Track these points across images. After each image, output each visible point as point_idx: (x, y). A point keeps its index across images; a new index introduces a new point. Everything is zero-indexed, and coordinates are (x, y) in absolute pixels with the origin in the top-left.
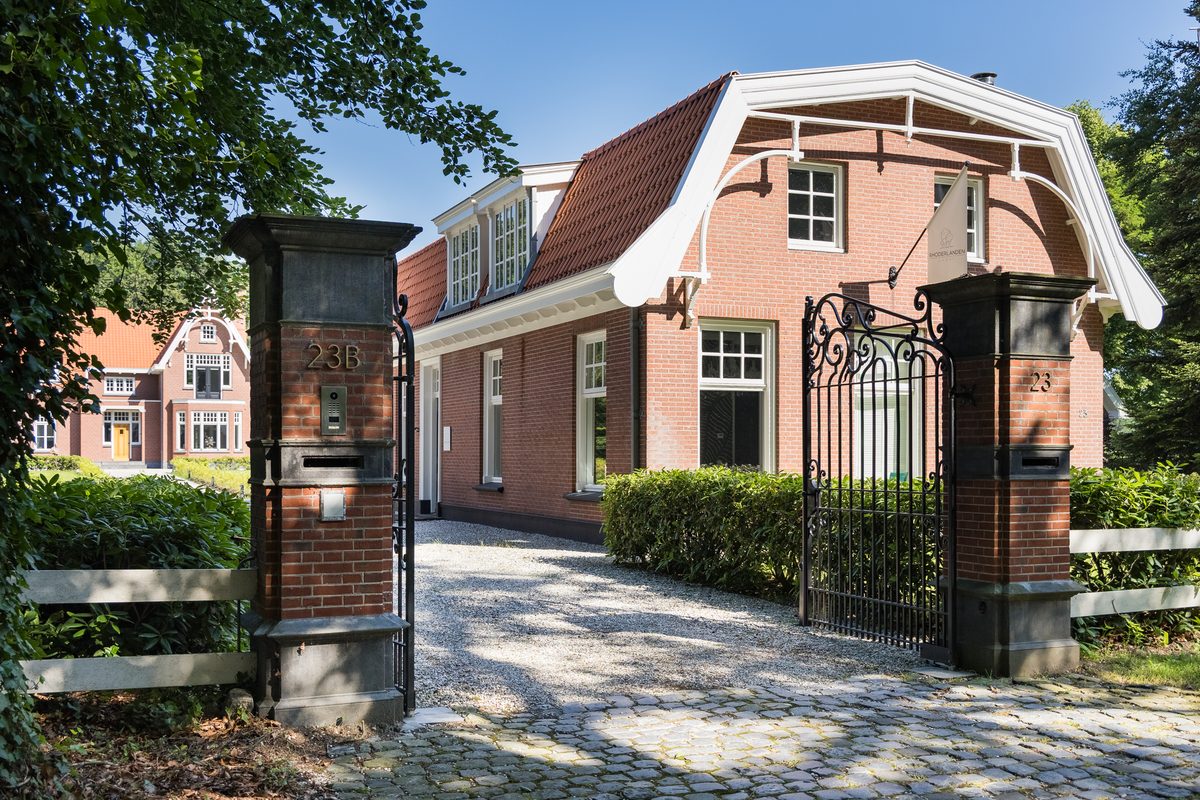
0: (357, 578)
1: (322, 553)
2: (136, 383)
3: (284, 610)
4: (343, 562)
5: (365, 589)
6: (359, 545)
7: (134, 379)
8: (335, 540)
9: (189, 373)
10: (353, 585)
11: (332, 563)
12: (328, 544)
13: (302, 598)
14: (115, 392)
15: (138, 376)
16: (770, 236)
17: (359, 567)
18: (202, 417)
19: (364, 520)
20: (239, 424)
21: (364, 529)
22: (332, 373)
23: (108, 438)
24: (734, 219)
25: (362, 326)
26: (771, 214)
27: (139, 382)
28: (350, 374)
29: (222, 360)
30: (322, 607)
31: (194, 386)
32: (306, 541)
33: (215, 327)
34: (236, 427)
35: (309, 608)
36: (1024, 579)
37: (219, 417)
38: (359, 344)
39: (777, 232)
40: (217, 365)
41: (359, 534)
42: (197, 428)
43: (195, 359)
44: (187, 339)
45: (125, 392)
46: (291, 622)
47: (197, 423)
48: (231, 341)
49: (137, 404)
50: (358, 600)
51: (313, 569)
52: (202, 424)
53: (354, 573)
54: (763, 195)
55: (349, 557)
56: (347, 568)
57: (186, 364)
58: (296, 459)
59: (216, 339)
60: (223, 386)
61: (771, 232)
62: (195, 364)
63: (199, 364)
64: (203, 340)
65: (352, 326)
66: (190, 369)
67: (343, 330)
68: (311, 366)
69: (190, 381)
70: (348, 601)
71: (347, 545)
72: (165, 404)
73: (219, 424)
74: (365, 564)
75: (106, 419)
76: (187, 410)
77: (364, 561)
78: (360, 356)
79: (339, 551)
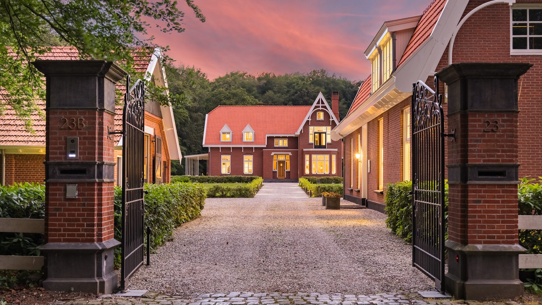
0: (83, 225)
1: (67, 213)
3: (49, 238)
4: (76, 217)
5: (86, 230)
6: (84, 210)
8: (73, 207)
10: (81, 228)
11: (71, 218)
12: (70, 209)
13: (58, 233)
16: (498, 49)
17: (84, 220)
19: (86, 199)
21: (86, 203)
22: (72, 131)
25: (86, 109)
26: (499, 36)
28: (80, 131)
30: (67, 237)
32: (59, 207)
33: (323, 113)
35: (60, 238)
36: (480, 243)
38: (84, 117)
39: (503, 46)
41: (84, 205)
44: (310, 119)
46: (52, 244)
48: (331, 120)
50: (83, 235)
51: (63, 220)
53: (81, 222)
55: (78, 215)
56: (78, 220)
58: (55, 170)
61: (499, 46)
64: (318, 119)
65: (82, 109)
67: (78, 111)
68: (62, 128)
70: (79, 235)
71: (78, 210)
72: (300, 151)
74: (86, 219)
76: (310, 154)
77: (86, 217)
78: (85, 123)
79: (74, 212)
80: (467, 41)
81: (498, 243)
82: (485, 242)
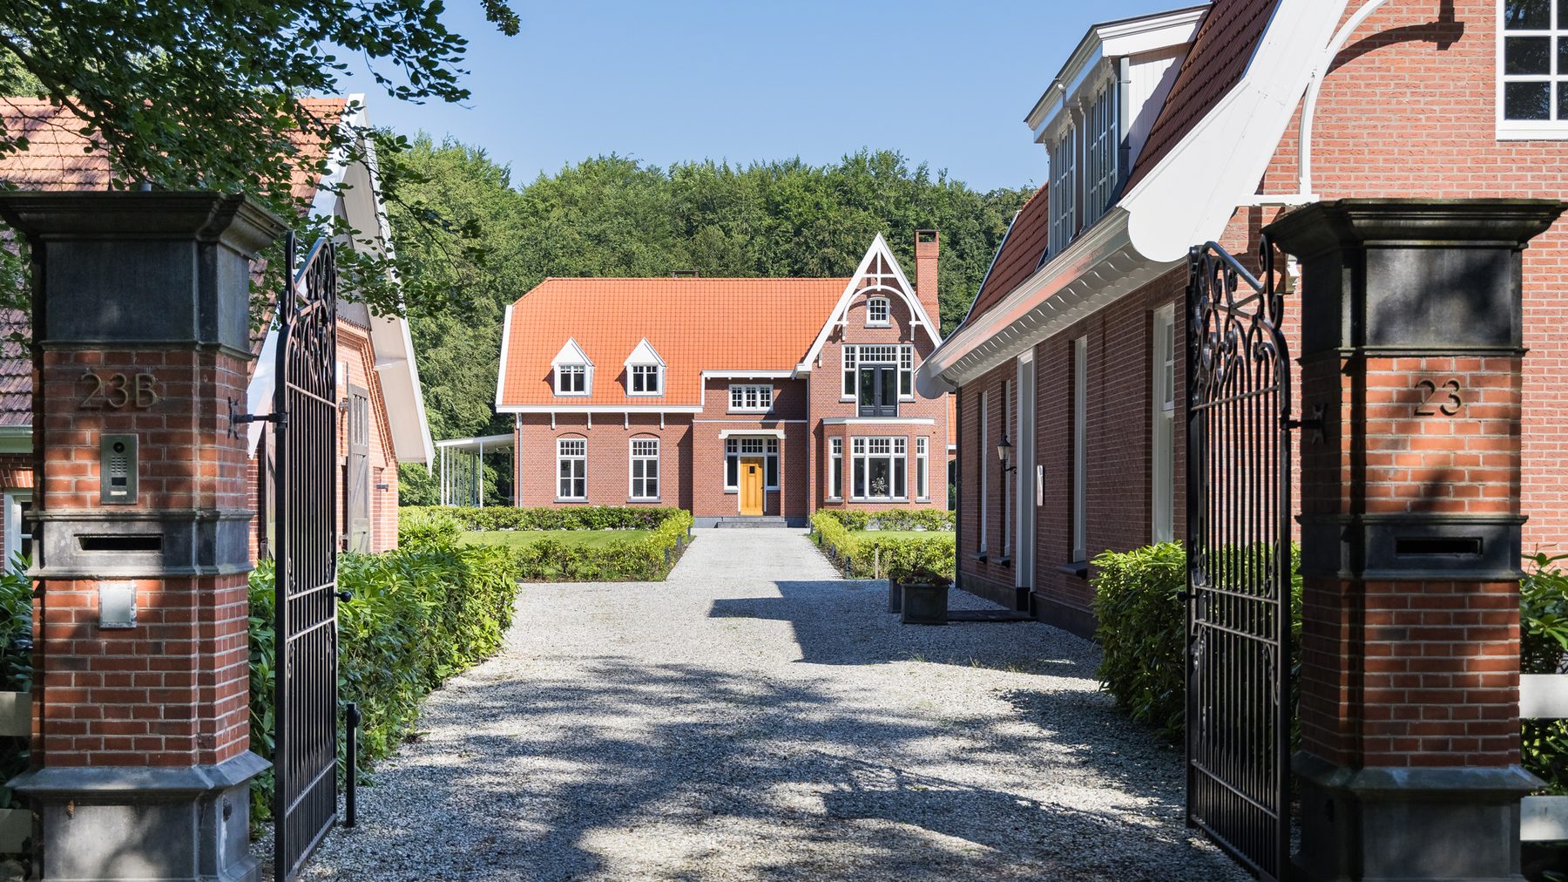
0: (154, 713)
1: (102, 674)
2: (774, 394)
3: (48, 752)
4: (133, 688)
5: (164, 728)
6: (156, 664)
7: (771, 386)
8: (121, 656)
9: (850, 377)
10: (147, 721)
11: (117, 688)
12: (112, 661)
13: (74, 737)
14: (745, 408)
15: (778, 382)
16: (1458, 119)
17: (156, 696)
18: (867, 446)
19: (164, 629)
20: (925, 455)
21: (164, 642)
22: (118, 414)
23: (733, 480)
24: (1383, 94)
25: (161, 344)
26: (1459, 79)
27: (778, 392)
28: (143, 415)
29: (899, 354)
30: (103, 751)
31: (855, 397)
32: (79, 656)
33: (888, 301)
34: (920, 461)
35: (82, 752)
36: (1400, 762)
37: (892, 446)
38: (157, 372)
39: (1473, 111)
40: (891, 362)
41: (157, 648)
42: (859, 463)
43: (858, 354)
44: (845, 323)
45: (759, 409)
46: (56, 771)
47: (859, 455)
48: (913, 323)
49: (773, 426)
50: (155, 744)
51: (89, 697)
52: (867, 455)
53: (149, 704)
54: (1443, 46)
55: (140, 680)
56: (140, 697)
57: (844, 361)
58: (64, 538)
59: (889, 321)
60: (900, 397)
61: (1461, 111)
62: (858, 361)
63: (865, 362)
64: (869, 322)
65: (146, 345)
66: (850, 369)
67: (134, 352)
68: (84, 405)
69: (850, 390)
70: (141, 744)
71: (139, 664)
72: (813, 426)
73: (892, 455)
74: (165, 691)
75: (729, 450)
76: (844, 435)
77: (163, 688)
78: (158, 389)
79: (126, 672)
80: (1358, 94)
81: (1459, 762)
82: (1417, 761)
